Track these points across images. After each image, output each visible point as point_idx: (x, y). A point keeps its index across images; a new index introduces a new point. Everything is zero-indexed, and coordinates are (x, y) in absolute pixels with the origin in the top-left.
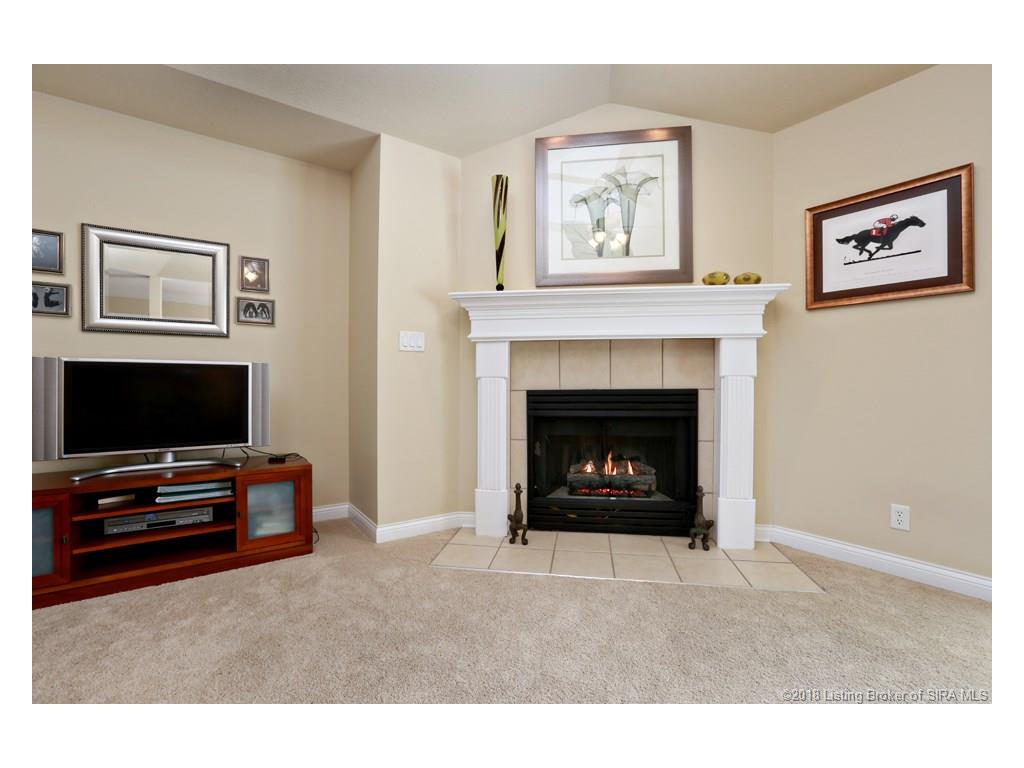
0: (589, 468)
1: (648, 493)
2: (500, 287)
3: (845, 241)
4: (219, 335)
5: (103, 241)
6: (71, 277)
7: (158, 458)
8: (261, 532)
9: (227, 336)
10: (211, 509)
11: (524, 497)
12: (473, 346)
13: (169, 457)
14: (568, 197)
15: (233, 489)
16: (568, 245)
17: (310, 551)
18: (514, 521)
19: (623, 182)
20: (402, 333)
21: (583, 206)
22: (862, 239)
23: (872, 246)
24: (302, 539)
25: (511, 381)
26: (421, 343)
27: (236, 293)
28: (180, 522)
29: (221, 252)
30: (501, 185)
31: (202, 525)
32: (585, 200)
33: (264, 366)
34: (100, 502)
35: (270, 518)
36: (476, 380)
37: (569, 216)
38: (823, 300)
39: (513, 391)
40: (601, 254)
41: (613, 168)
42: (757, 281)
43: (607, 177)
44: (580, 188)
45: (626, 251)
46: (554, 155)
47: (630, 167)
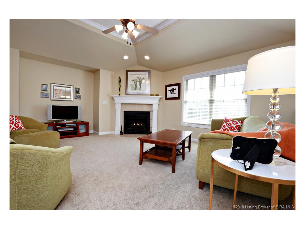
0: (135, 124)
1: (144, 128)
2: (119, 95)
3: (169, 91)
4: (72, 101)
5: (54, 86)
6: (49, 92)
7: (64, 120)
8: (81, 132)
9: (73, 101)
10: (73, 128)
11: (123, 128)
12: (115, 104)
13: (65, 121)
14: (131, 80)
15: (77, 125)
16: (131, 88)
17: (88, 136)
18: (121, 132)
19: (140, 78)
20: (103, 102)
21: (133, 82)
22: (171, 91)
23: (172, 92)
24: (87, 134)
25: (121, 109)
26: (106, 103)
27: (74, 94)
28: (69, 130)
29: (72, 87)
30: (120, 79)
31: (72, 130)
32: (134, 81)
33: (81, 107)
34: (57, 126)
35: (82, 130)
36: (115, 110)
37: (131, 83)
38: (167, 99)
39: (121, 111)
40: (136, 89)
41: (138, 76)
42: (158, 96)
43: (137, 77)
44: (133, 79)
45: (140, 90)
46: (129, 73)
47: (141, 76)
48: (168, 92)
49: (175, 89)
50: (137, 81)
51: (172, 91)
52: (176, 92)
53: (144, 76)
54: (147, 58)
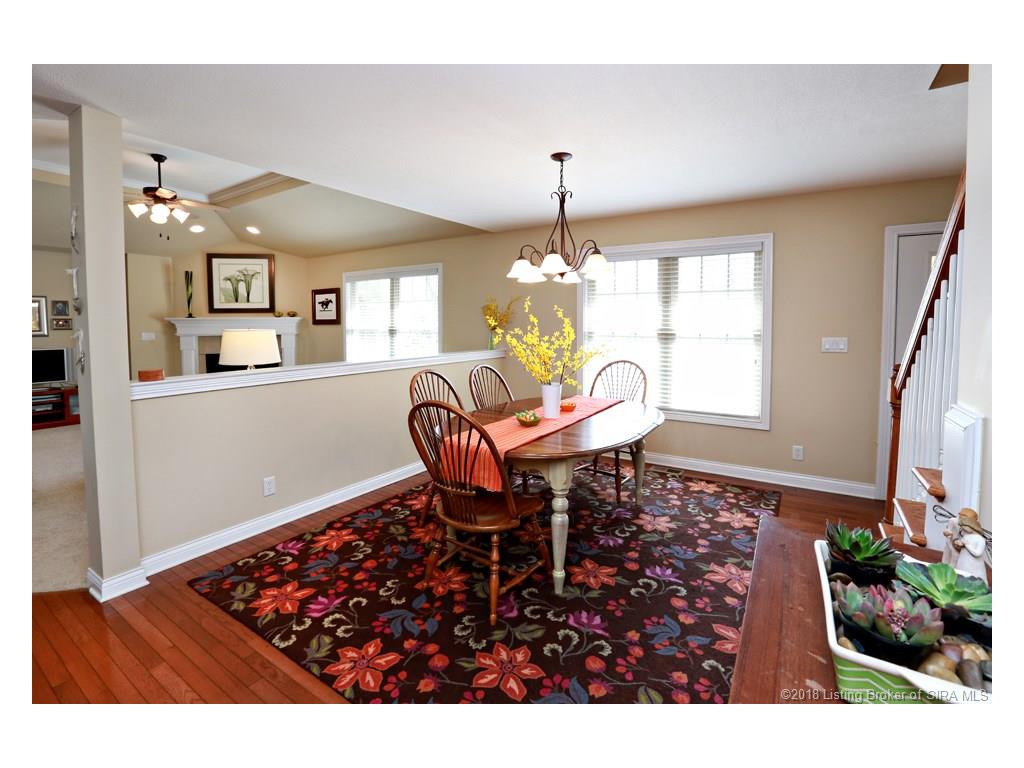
2: (190, 316)
3: (319, 303)
12: (179, 338)
14: (222, 278)
16: (223, 298)
19: (246, 273)
21: (229, 282)
22: (323, 304)
25: (199, 350)
26: (153, 337)
30: (189, 276)
36: (180, 352)
37: (223, 286)
38: (316, 322)
39: (200, 354)
40: (237, 301)
41: (242, 268)
42: (294, 315)
43: (239, 271)
44: (228, 275)
45: (248, 301)
46: (215, 261)
47: (249, 268)
48: (319, 307)
49: (331, 301)
50: (238, 281)
51: (325, 304)
52: (332, 306)
53: (258, 269)
54: (253, 230)
